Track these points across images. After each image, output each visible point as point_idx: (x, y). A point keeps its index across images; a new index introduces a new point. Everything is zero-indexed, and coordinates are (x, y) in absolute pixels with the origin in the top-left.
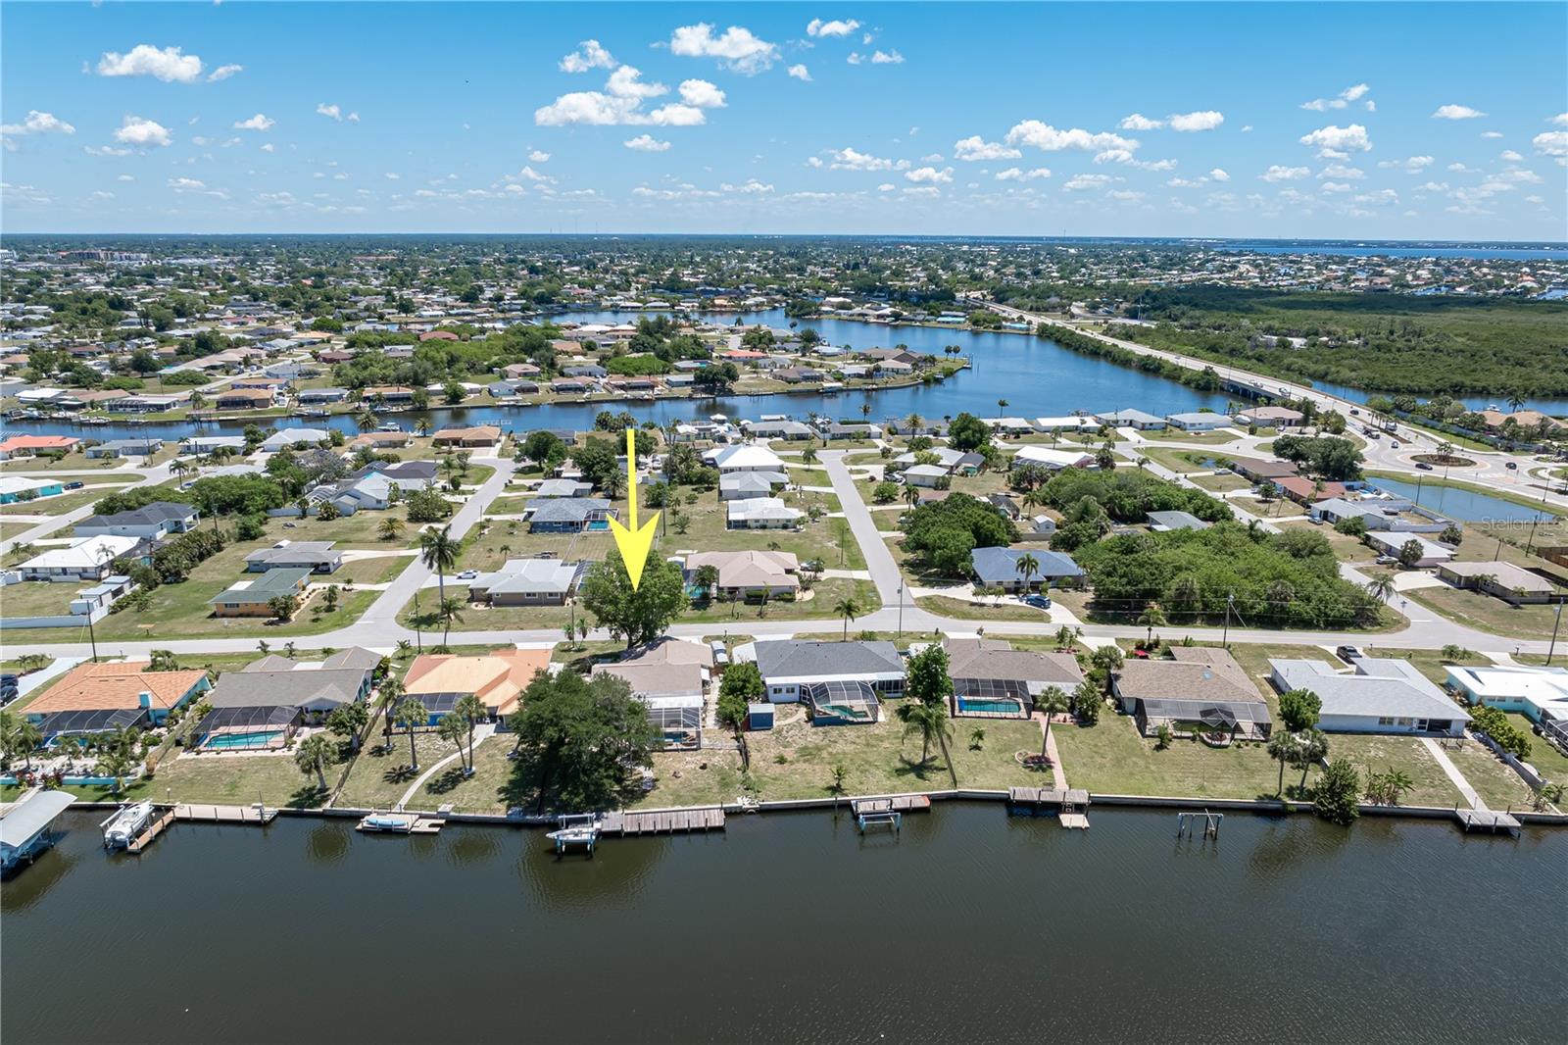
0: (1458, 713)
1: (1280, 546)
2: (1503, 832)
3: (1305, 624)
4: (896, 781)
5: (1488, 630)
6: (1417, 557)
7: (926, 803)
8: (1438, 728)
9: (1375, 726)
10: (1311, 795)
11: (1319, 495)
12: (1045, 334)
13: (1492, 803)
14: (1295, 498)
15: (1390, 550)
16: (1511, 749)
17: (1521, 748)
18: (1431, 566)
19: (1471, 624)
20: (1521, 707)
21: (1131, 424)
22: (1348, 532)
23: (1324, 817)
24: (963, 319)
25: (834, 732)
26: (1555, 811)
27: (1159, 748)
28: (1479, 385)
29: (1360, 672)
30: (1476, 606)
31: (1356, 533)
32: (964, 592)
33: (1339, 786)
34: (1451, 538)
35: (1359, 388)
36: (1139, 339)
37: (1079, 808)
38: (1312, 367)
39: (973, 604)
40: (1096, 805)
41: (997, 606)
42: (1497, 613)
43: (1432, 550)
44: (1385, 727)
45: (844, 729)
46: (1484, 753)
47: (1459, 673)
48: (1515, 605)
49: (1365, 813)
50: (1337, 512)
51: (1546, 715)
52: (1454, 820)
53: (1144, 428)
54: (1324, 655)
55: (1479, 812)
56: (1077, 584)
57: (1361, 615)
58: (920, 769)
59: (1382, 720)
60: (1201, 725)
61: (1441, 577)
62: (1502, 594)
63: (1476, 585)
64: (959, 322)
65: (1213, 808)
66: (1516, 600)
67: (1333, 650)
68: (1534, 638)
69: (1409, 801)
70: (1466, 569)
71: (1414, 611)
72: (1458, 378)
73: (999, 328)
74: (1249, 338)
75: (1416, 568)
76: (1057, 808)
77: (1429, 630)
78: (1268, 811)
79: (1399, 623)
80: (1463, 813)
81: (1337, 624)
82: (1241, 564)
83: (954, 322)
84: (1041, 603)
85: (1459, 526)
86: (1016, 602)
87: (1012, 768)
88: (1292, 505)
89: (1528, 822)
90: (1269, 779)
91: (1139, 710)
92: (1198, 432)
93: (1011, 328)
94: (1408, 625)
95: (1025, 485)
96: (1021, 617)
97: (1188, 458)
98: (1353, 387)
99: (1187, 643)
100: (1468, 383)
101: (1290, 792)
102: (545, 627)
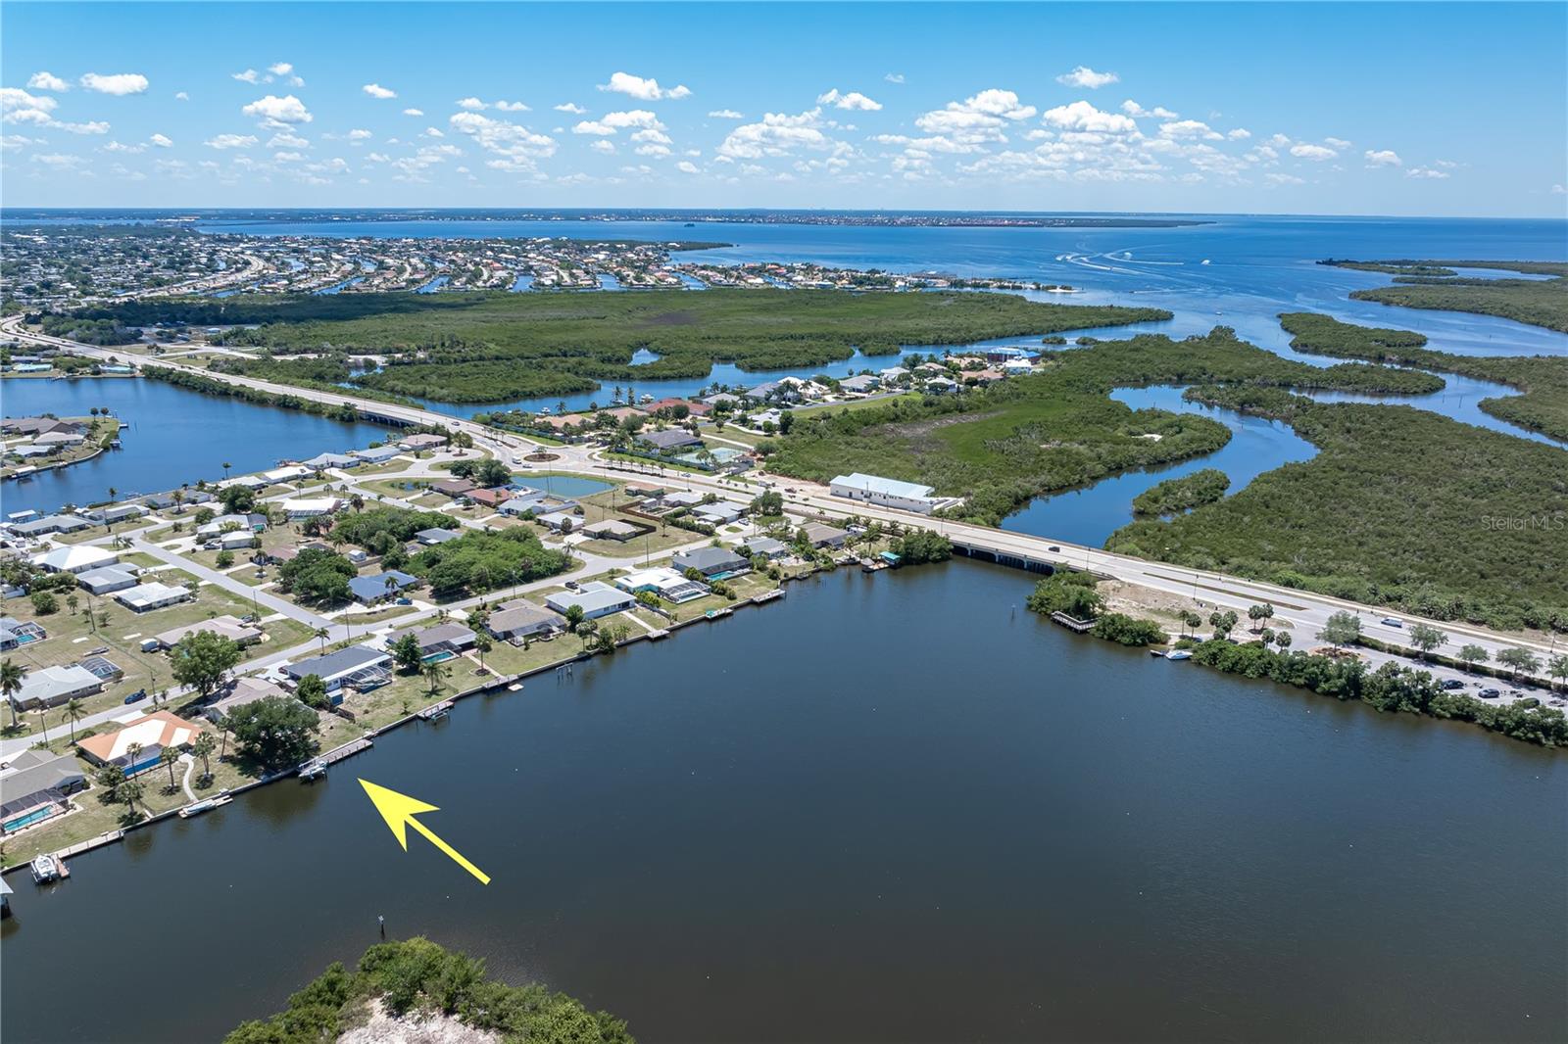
0: (631, 598)
1: (508, 538)
2: (664, 637)
3: (541, 576)
4: (429, 701)
5: (618, 556)
6: (570, 526)
7: (451, 703)
8: (625, 606)
9: (602, 612)
10: (596, 647)
11: (499, 499)
12: (152, 375)
13: (657, 628)
14: (488, 504)
15: (554, 526)
16: (653, 605)
17: (657, 604)
18: (578, 529)
19: (610, 556)
20: (649, 588)
21: (332, 465)
22: (526, 519)
23: (605, 653)
24: (48, 366)
25: (377, 692)
26: (677, 624)
27: (526, 649)
28: (528, 390)
29: (583, 592)
30: (608, 547)
31: (531, 518)
32: (356, 608)
33: (605, 639)
34: (579, 512)
35: (453, 403)
36: (249, 373)
37: (514, 682)
38: (412, 388)
39: (369, 614)
40: (521, 679)
41: (384, 611)
42: (618, 547)
43: (576, 521)
44: (606, 612)
45: (381, 689)
46: (646, 611)
47: (620, 580)
48: (624, 541)
49: (618, 646)
50: (515, 508)
51: (659, 589)
52: (647, 638)
53: (344, 467)
54: (560, 589)
55: (654, 633)
56: (417, 587)
57: (563, 565)
58: (434, 692)
59: (605, 609)
60: (538, 633)
61: (585, 535)
62: (616, 537)
63: (603, 535)
64: (45, 370)
65: (568, 662)
66: (622, 538)
67: (563, 585)
68: (638, 555)
69: (631, 637)
70: (596, 528)
71: (585, 557)
72: (513, 387)
73: (98, 373)
74: (341, 362)
75: (571, 533)
76: (505, 686)
77: (595, 563)
78: (583, 658)
79: (580, 565)
80: (650, 635)
81: (556, 572)
82: (501, 553)
83: (38, 370)
84: (408, 602)
85: (582, 505)
86: (391, 606)
87: (473, 679)
88: (487, 509)
89: (672, 630)
90: (575, 646)
91: (508, 635)
92: (386, 464)
93: (110, 371)
94: (585, 564)
95: (314, 530)
96: (401, 613)
97: (392, 486)
98: (449, 402)
99: (504, 600)
100: (520, 389)
101: (588, 648)
102: (113, 707)
